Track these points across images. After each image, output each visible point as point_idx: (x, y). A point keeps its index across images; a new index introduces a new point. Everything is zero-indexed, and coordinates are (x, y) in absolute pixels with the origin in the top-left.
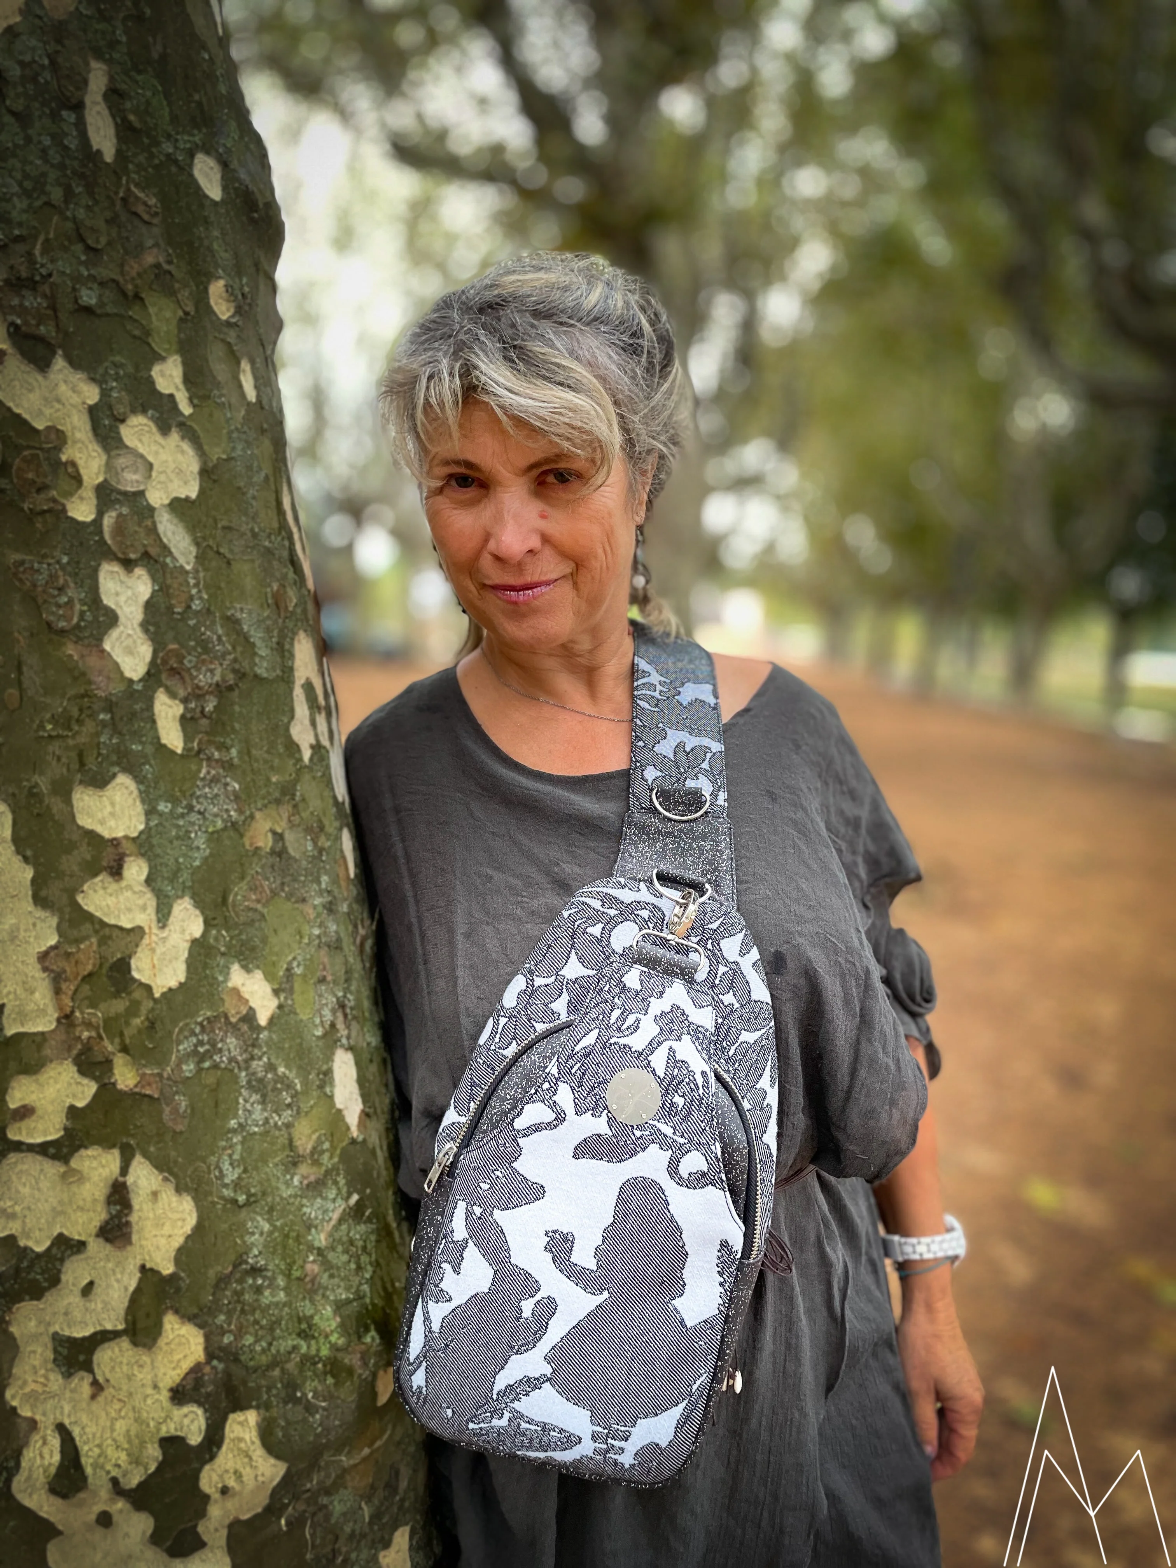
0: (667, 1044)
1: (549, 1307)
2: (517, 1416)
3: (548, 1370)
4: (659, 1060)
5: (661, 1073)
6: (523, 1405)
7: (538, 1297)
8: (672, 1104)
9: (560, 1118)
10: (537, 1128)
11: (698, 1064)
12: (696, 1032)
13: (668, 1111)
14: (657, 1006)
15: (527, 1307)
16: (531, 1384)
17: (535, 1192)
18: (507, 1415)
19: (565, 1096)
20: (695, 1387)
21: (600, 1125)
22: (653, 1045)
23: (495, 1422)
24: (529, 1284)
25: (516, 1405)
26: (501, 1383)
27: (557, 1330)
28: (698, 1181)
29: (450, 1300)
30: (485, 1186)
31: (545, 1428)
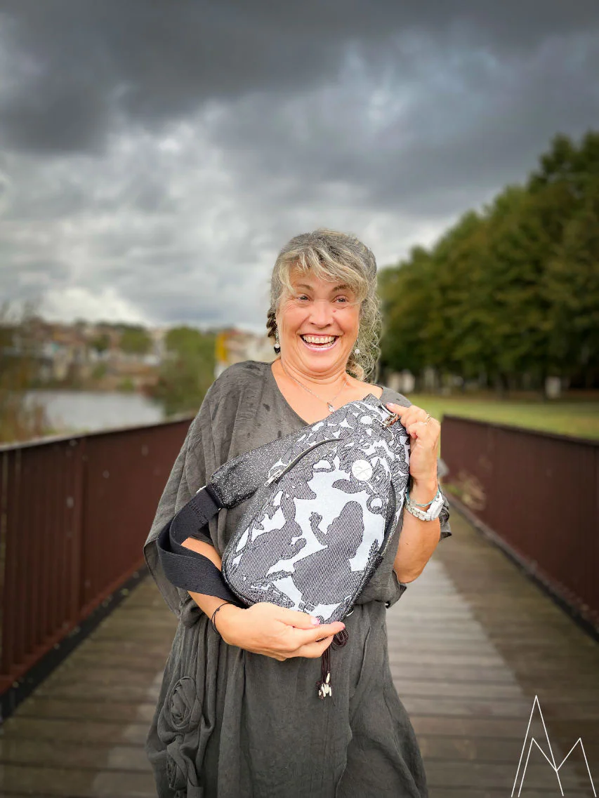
0: (377, 458)
1: (303, 543)
2: (274, 587)
3: (293, 570)
4: (374, 461)
5: (374, 465)
6: (278, 583)
7: (300, 537)
8: (375, 479)
9: (333, 469)
10: (323, 470)
11: (387, 468)
12: (388, 459)
13: (373, 479)
14: (376, 444)
15: (294, 540)
16: (284, 574)
17: (313, 496)
18: (269, 586)
19: (337, 461)
20: (346, 598)
21: (347, 476)
22: (373, 455)
23: (262, 588)
24: (298, 531)
25: (274, 582)
26: (272, 570)
27: (302, 554)
28: (377, 510)
29: (263, 529)
30: (294, 487)
31: (282, 595)
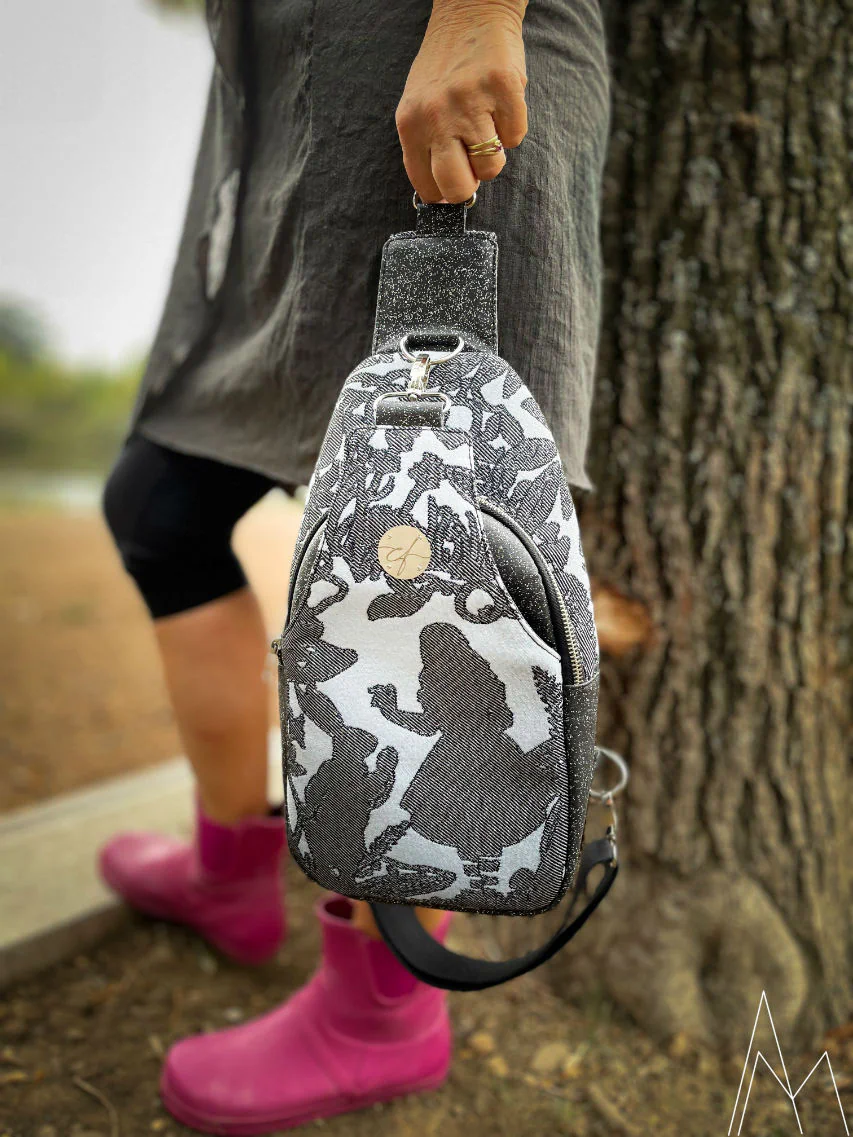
0: (425, 495)
1: (391, 756)
2: (393, 864)
3: (405, 816)
4: (420, 512)
5: (424, 523)
6: (394, 853)
7: (378, 750)
8: (444, 551)
9: (344, 590)
10: (327, 603)
11: (460, 505)
12: (455, 475)
13: (439, 558)
14: (408, 459)
15: (371, 761)
16: (396, 832)
17: (348, 658)
18: (384, 865)
19: (341, 568)
20: (549, 810)
22: (411, 500)
23: (376, 873)
24: (367, 741)
25: (389, 854)
26: (369, 839)
27: (404, 777)
28: (488, 616)
29: (305, 773)
30: (302, 664)
31: (421, 870)
